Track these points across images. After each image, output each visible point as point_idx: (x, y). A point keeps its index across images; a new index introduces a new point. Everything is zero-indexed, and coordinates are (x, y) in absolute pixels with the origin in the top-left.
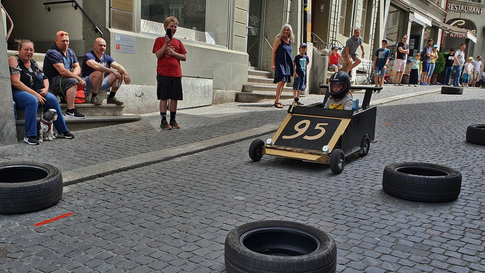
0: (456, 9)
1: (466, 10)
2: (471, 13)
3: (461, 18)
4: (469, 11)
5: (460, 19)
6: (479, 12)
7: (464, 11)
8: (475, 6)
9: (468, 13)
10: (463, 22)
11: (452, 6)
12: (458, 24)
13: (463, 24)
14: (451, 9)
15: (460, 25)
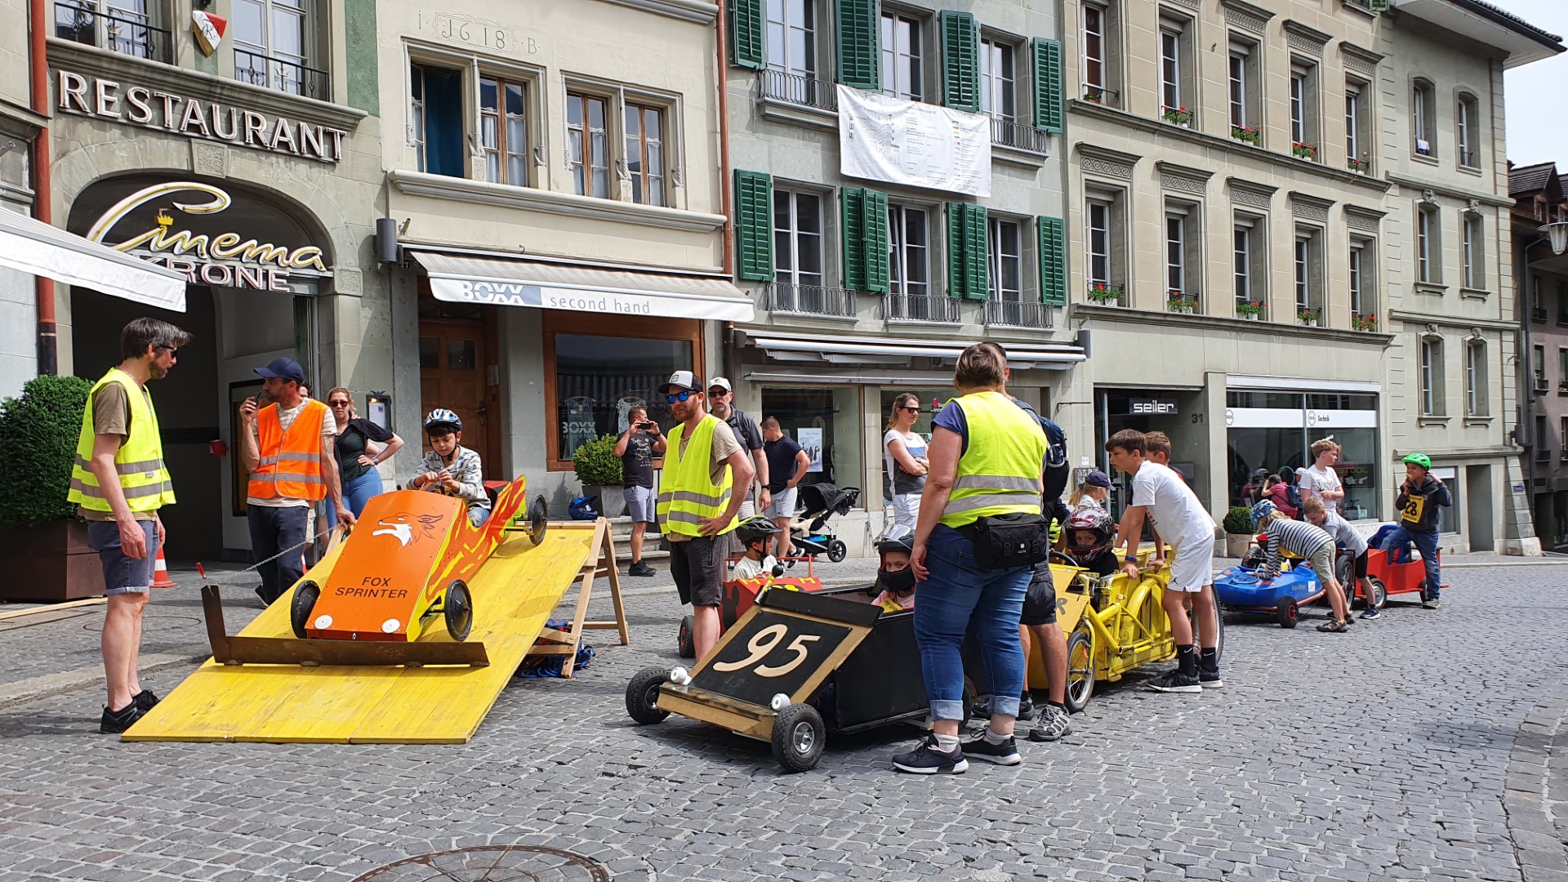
0: (142, 114)
1: (230, 131)
2: (272, 152)
3: (197, 171)
4: (249, 134)
5: (190, 176)
6: (322, 149)
7: (215, 134)
8: (287, 114)
9: (247, 147)
10: (214, 198)
11: (101, 90)
12: (180, 206)
13: (215, 206)
14: (102, 109)
15: (191, 208)
